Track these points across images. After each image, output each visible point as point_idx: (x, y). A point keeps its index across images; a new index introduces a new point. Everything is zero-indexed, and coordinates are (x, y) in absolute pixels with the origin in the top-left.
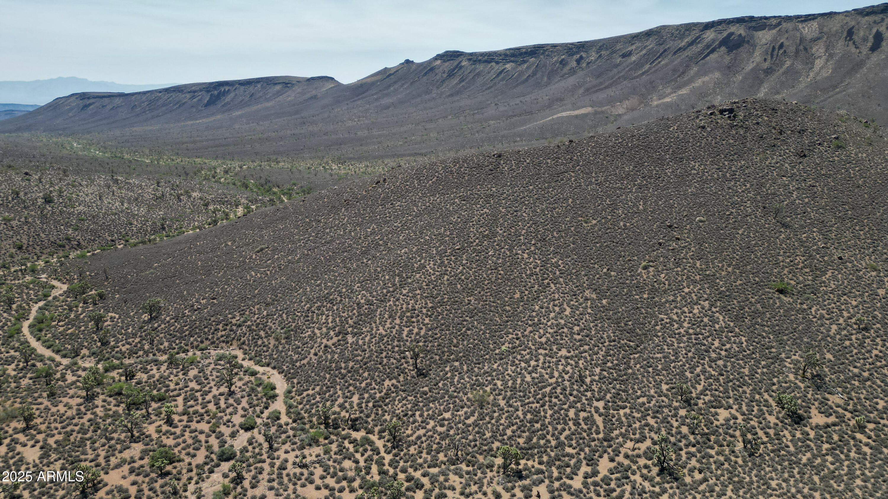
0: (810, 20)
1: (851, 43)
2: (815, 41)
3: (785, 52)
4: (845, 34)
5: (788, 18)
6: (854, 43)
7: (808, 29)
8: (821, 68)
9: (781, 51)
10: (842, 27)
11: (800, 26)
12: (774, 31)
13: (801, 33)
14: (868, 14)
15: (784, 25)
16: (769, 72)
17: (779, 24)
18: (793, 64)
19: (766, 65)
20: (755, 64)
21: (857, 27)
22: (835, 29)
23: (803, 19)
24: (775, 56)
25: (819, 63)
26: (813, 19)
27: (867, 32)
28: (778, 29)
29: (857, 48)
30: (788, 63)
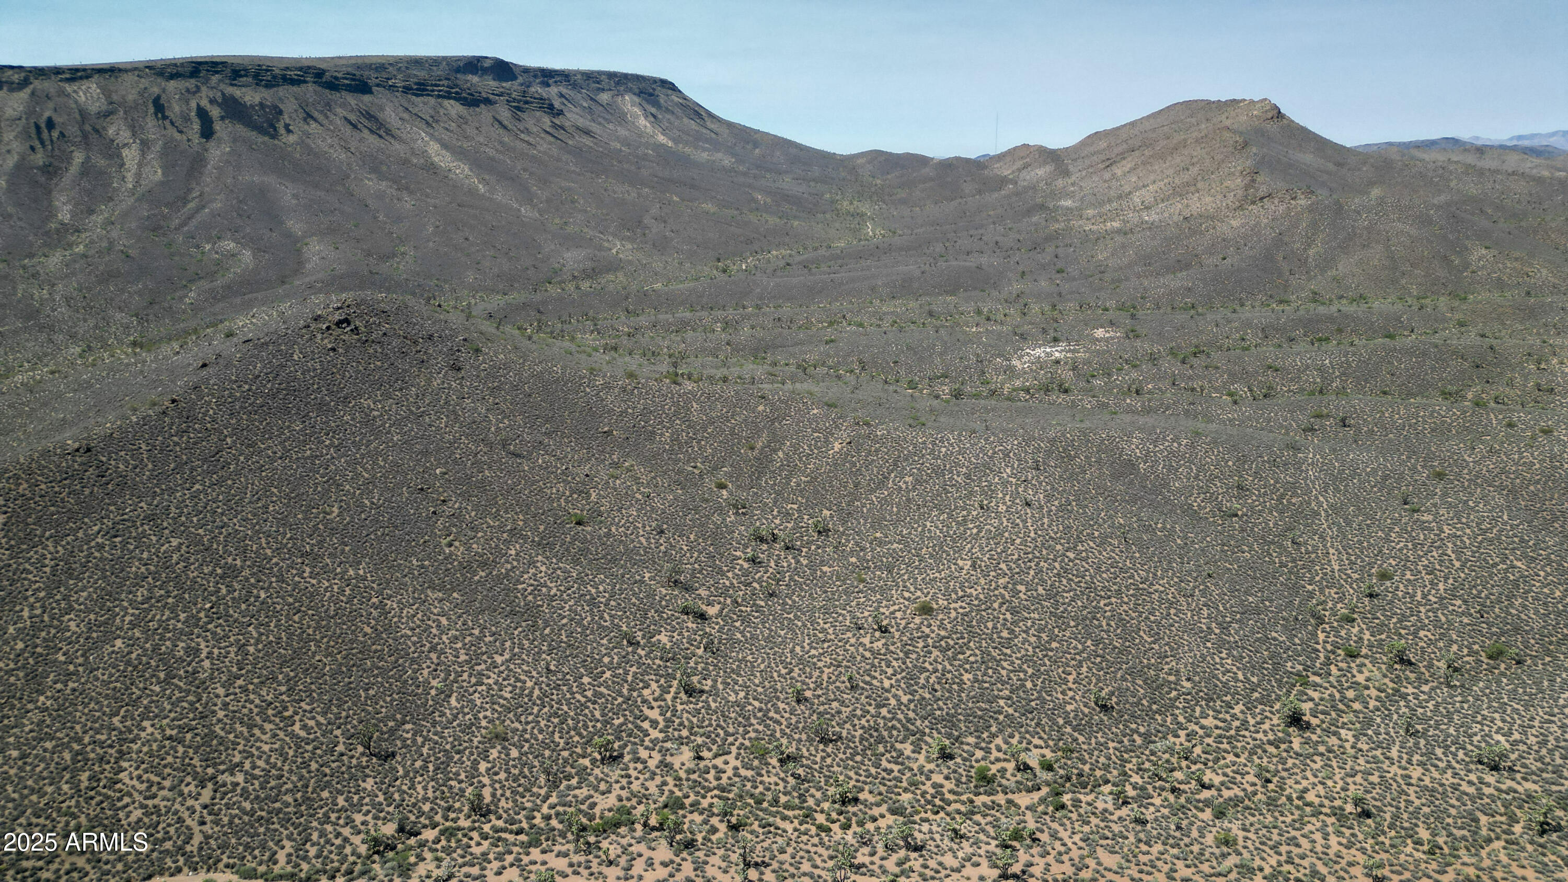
0: (81, 78)
1: (167, 123)
2: (106, 116)
3: (62, 134)
4: (152, 110)
5: (40, 72)
6: (172, 123)
7: (85, 94)
8: (140, 165)
9: (55, 134)
10: (141, 94)
11: (69, 88)
12: (24, 94)
13: (76, 102)
14: (172, 77)
15: (37, 84)
16: (51, 171)
17: (25, 83)
18: (88, 158)
19: (39, 158)
20: (16, 157)
21: (163, 96)
22: (130, 98)
23: (68, 76)
24: (47, 143)
25: (131, 155)
26: (87, 77)
27: (185, 108)
28: (28, 90)
29: (181, 132)
30: (78, 158)
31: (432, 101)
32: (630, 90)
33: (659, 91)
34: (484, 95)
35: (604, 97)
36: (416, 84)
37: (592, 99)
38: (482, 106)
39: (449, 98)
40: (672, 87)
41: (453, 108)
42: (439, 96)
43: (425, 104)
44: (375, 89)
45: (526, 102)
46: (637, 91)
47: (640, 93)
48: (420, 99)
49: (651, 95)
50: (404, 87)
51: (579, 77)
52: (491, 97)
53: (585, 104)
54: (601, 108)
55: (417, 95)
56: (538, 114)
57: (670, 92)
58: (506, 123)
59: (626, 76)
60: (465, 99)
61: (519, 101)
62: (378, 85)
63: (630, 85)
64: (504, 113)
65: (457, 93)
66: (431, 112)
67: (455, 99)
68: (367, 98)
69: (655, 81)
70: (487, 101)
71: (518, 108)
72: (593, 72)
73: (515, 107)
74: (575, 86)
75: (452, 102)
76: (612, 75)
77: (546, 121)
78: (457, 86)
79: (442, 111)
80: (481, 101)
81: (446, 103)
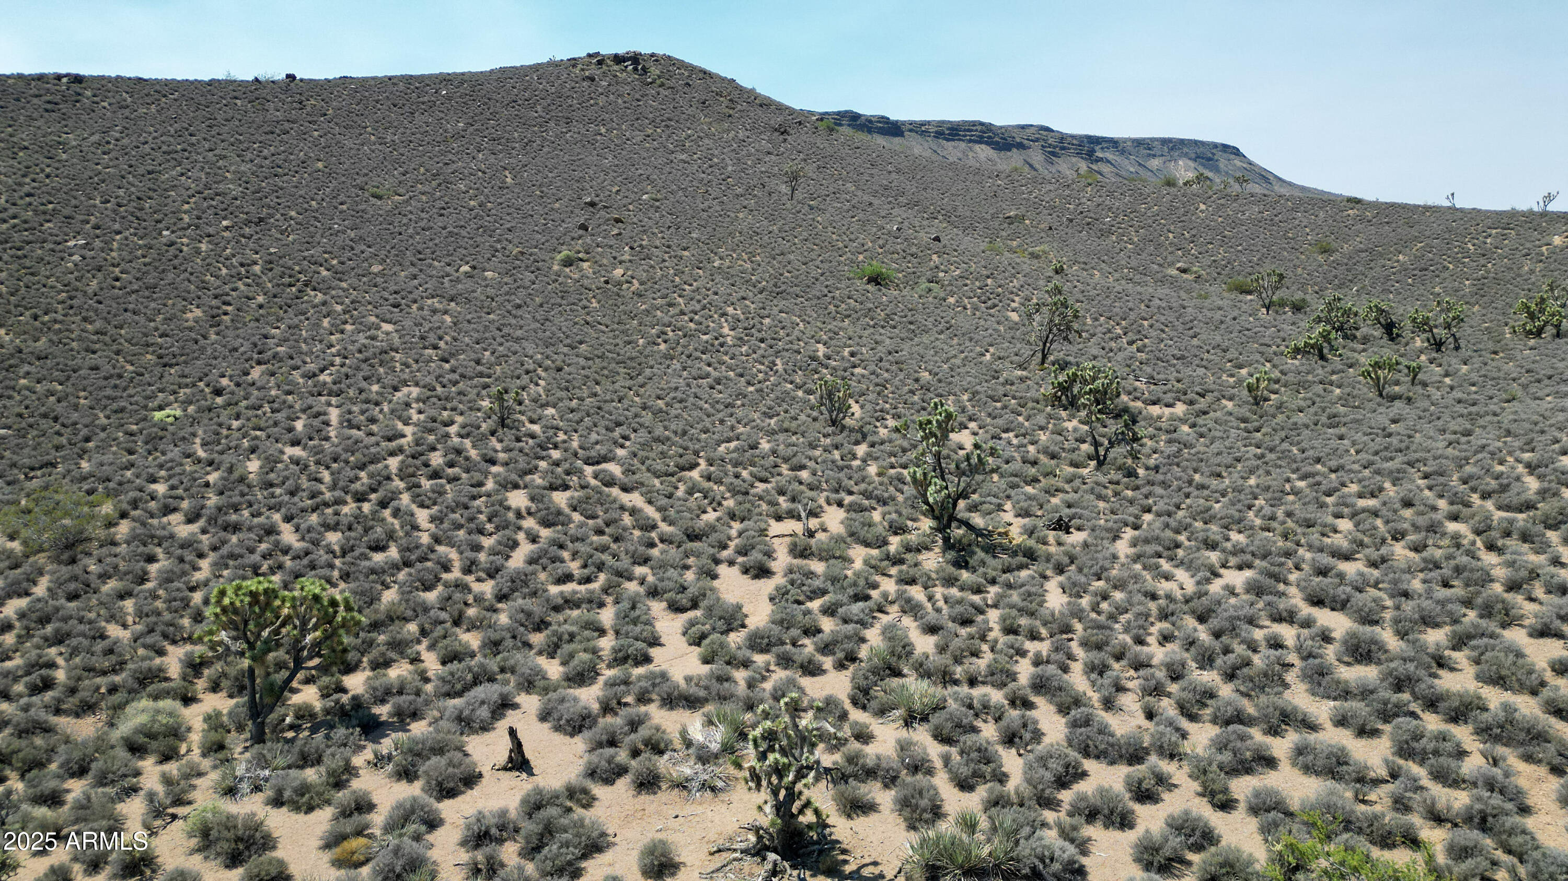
31: (963, 145)
32: (1186, 155)
33: (1219, 155)
34: (1018, 140)
35: (1155, 163)
36: (948, 129)
37: (1140, 164)
38: (1014, 150)
39: (980, 142)
40: (1236, 152)
41: (984, 152)
42: (970, 141)
43: (955, 147)
44: (906, 133)
45: (1063, 148)
46: (1193, 156)
47: (1197, 158)
48: (950, 143)
49: (1210, 159)
50: (936, 132)
51: (1129, 143)
52: (1026, 142)
53: (1132, 169)
54: (1149, 173)
55: (948, 140)
56: (1074, 160)
57: (1232, 156)
58: (1037, 166)
59: (1182, 141)
60: (997, 143)
61: (1055, 147)
62: (911, 131)
63: (1185, 150)
64: (1037, 156)
65: (989, 137)
66: (960, 155)
67: (987, 143)
68: (897, 140)
69: (1215, 146)
70: (1021, 146)
71: (1054, 154)
72: (1144, 139)
73: (1050, 152)
74: (1123, 152)
75: (983, 146)
76: (1165, 141)
77: (1083, 166)
78: (991, 130)
79: (971, 154)
80: (1013, 146)
81: (977, 147)
